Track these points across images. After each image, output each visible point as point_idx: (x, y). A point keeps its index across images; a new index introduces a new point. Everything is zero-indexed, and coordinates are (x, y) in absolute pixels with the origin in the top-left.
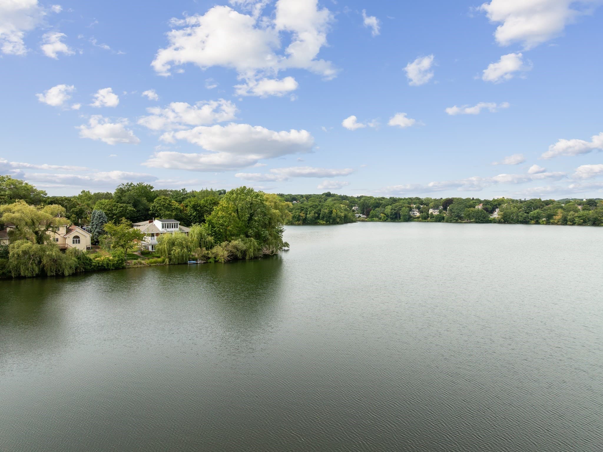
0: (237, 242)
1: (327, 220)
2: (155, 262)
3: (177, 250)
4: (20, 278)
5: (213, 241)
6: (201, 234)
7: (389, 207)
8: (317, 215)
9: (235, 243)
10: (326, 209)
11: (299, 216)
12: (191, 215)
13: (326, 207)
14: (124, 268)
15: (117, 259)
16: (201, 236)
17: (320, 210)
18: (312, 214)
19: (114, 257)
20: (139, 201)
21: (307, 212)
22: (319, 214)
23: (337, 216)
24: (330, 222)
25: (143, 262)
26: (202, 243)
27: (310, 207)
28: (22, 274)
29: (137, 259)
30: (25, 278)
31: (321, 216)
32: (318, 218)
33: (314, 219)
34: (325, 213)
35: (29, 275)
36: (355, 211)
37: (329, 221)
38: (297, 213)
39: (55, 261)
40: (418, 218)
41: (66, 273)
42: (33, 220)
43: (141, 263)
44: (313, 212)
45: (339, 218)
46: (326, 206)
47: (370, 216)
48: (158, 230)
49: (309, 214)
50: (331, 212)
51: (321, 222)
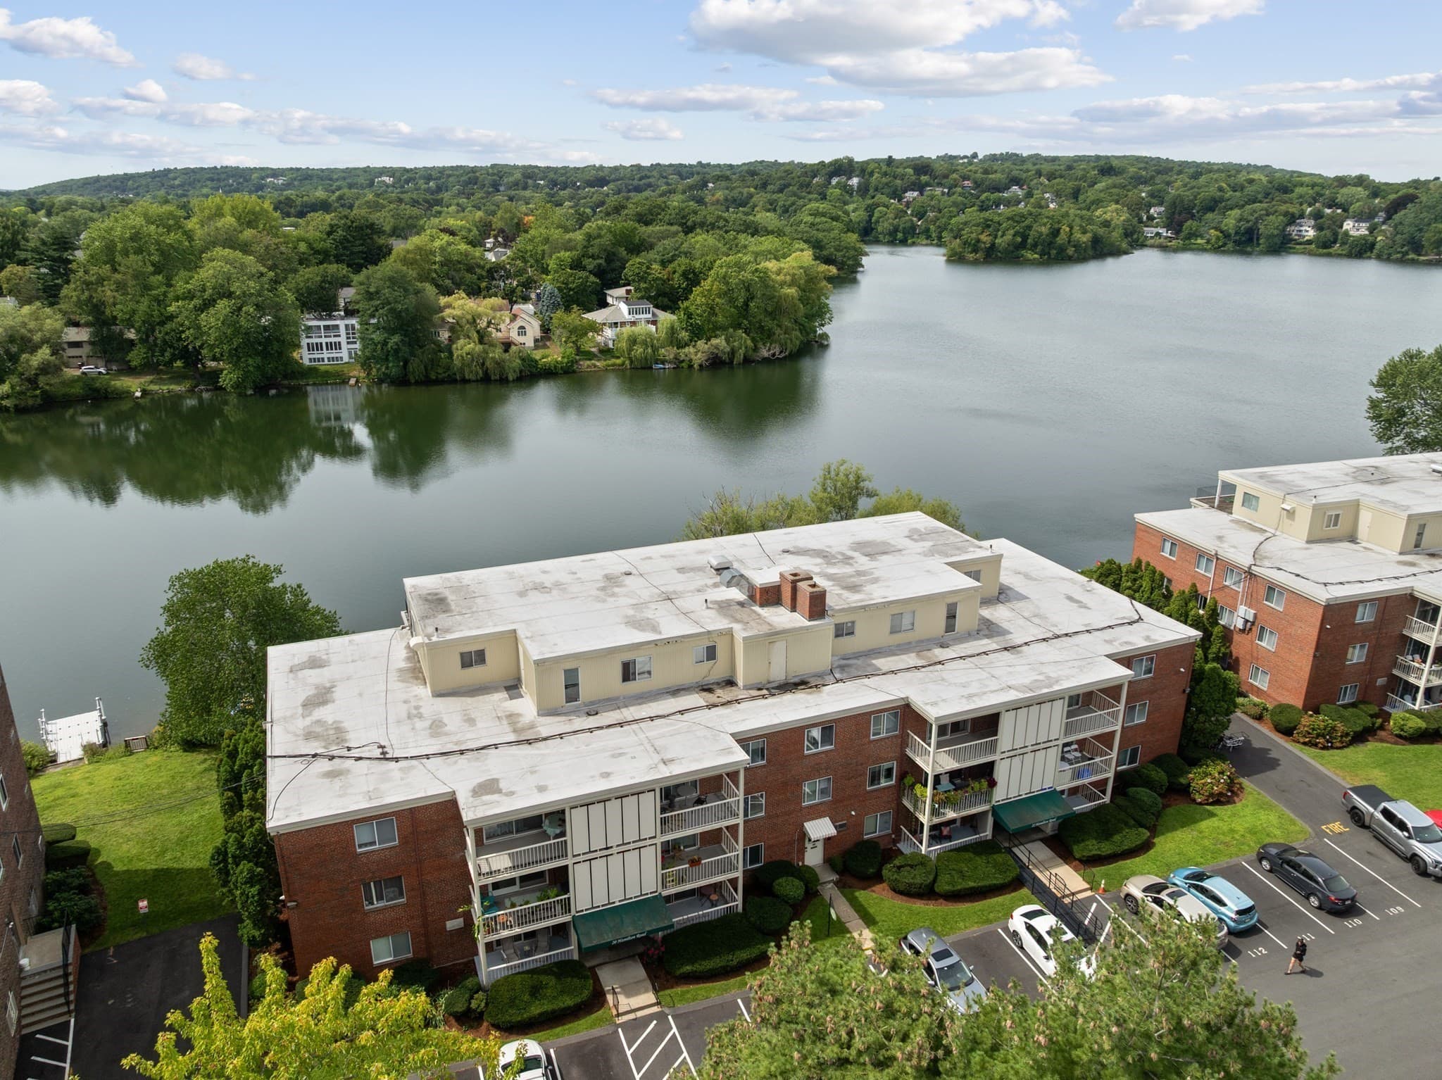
0: (719, 342)
1: (1043, 250)
2: (613, 365)
3: (639, 350)
4: (465, 381)
5: (687, 338)
6: (672, 328)
7: (1236, 213)
8: (1019, 239)
9: (714, 341)
10: (1045, 225)
11: (978, 241)
12: (679, 287)
13: (1045, 220)
14: (574, 372)
15: (566, 360)
16: (672, 331)
17: (1029, 227)
18: (1008, 237)
19: (563, 357)
20: (614, 254)
21: (998, 230)
22: (1025, 238)
23: (1069, 242)
24: (1049, 257)
25: (598, 364)
26: (672, 338)
27: (1008, 219)
28: (467, 377)
29: (590, 360)
30: (469, 381)
31: (1029, 241)
32: (1023, 245)
33: (1011, 248)
34: (1041, 234)
35: (474, 378)
36: (1155, 218)
37: (1049, 254)
38: (974, 235)
39: (498, 363)
40: (1309, 242)
41: (511, 378)
42: (473, 317)
43: (595, 366)
44: (1012, 232)
45: (1074, 246)
46: (1047, 217)
47: (1182, 235)
48: (624, 317)
49: (1002, 236)
50: (1055, 233)
51: (1030, 255)
